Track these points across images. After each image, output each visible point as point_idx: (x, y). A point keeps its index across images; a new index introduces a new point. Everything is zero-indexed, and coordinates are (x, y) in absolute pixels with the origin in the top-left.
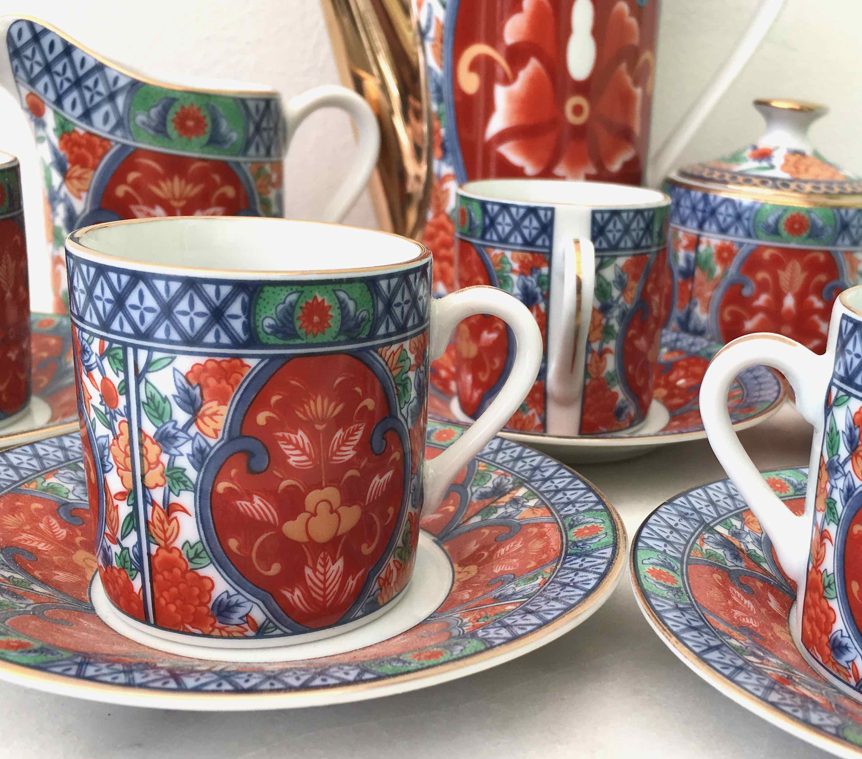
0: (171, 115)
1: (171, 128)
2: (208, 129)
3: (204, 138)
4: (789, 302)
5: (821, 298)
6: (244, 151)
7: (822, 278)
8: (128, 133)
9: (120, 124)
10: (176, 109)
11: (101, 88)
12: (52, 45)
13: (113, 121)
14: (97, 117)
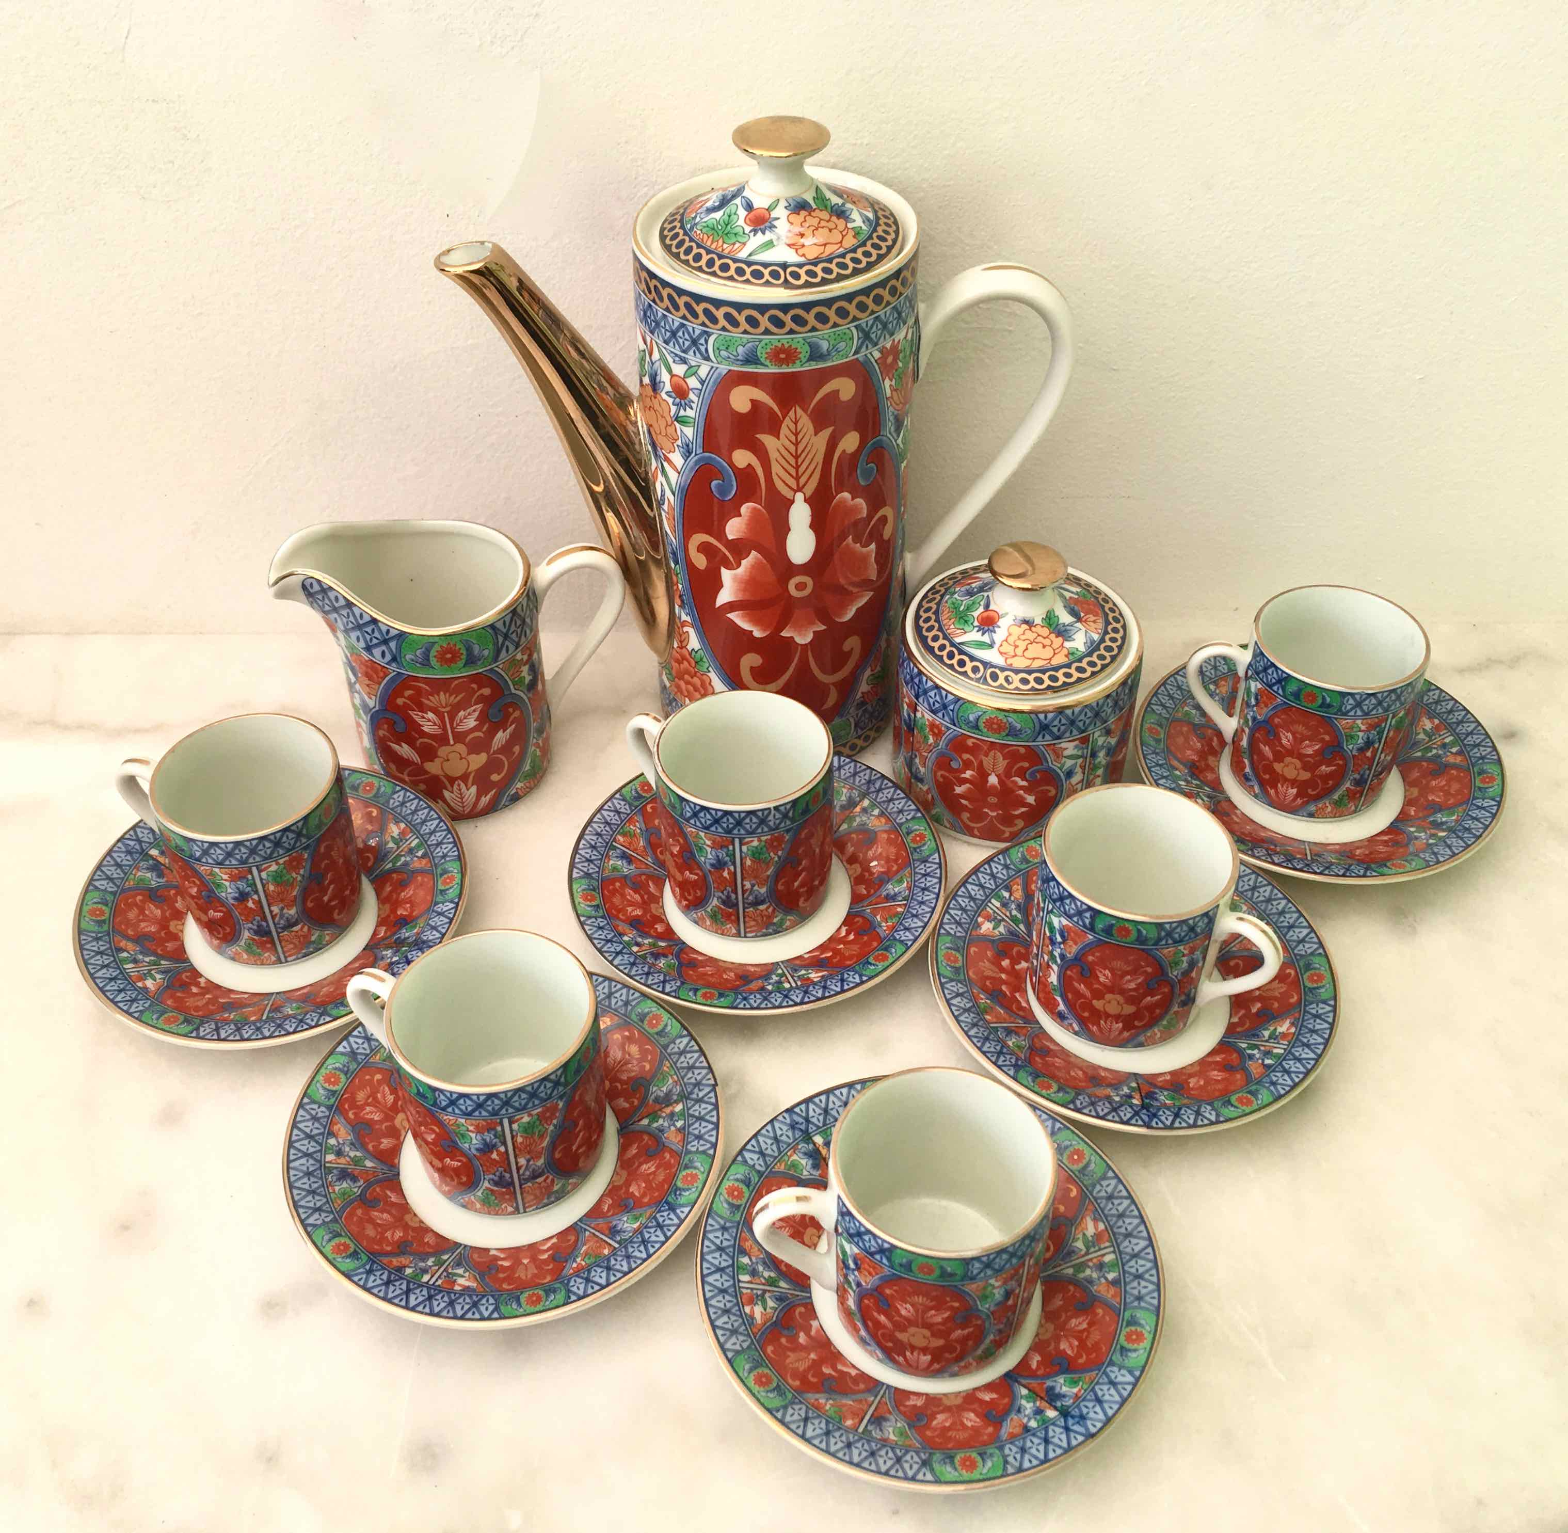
0: (433, 653)
1: (433, 661)
2: (464, 657)
3: (460, 664)
4: (993, 780)
5: (1024, 779)
6: (496, 659)
7: (1026, 765)
8: (401, 666)
9: (394, 659)
10: (437, 648)
11: (377, 634)
12: (337, 599)
13: (388, 657)
14: (377, 652)
